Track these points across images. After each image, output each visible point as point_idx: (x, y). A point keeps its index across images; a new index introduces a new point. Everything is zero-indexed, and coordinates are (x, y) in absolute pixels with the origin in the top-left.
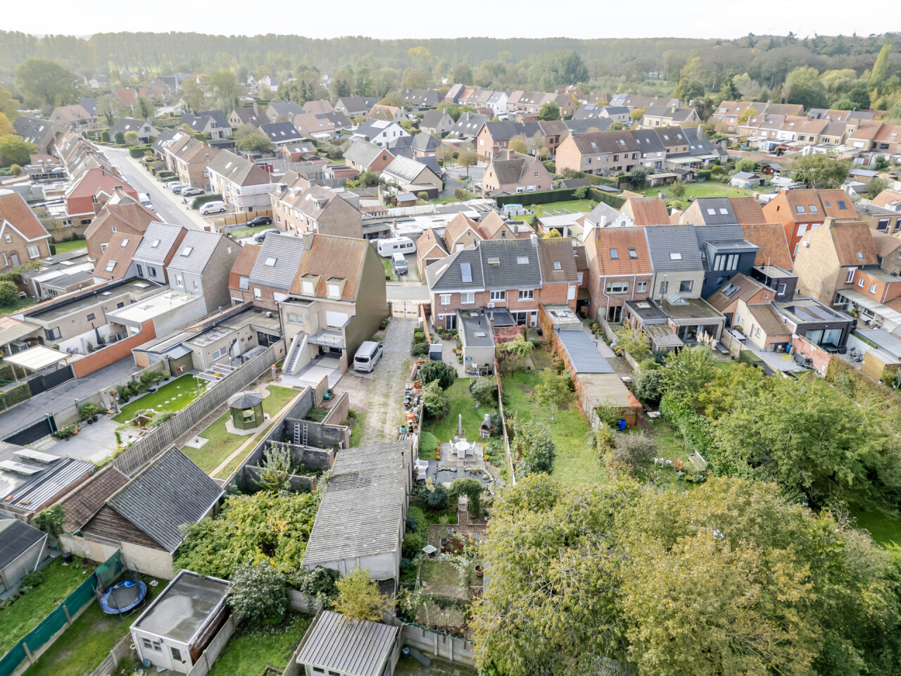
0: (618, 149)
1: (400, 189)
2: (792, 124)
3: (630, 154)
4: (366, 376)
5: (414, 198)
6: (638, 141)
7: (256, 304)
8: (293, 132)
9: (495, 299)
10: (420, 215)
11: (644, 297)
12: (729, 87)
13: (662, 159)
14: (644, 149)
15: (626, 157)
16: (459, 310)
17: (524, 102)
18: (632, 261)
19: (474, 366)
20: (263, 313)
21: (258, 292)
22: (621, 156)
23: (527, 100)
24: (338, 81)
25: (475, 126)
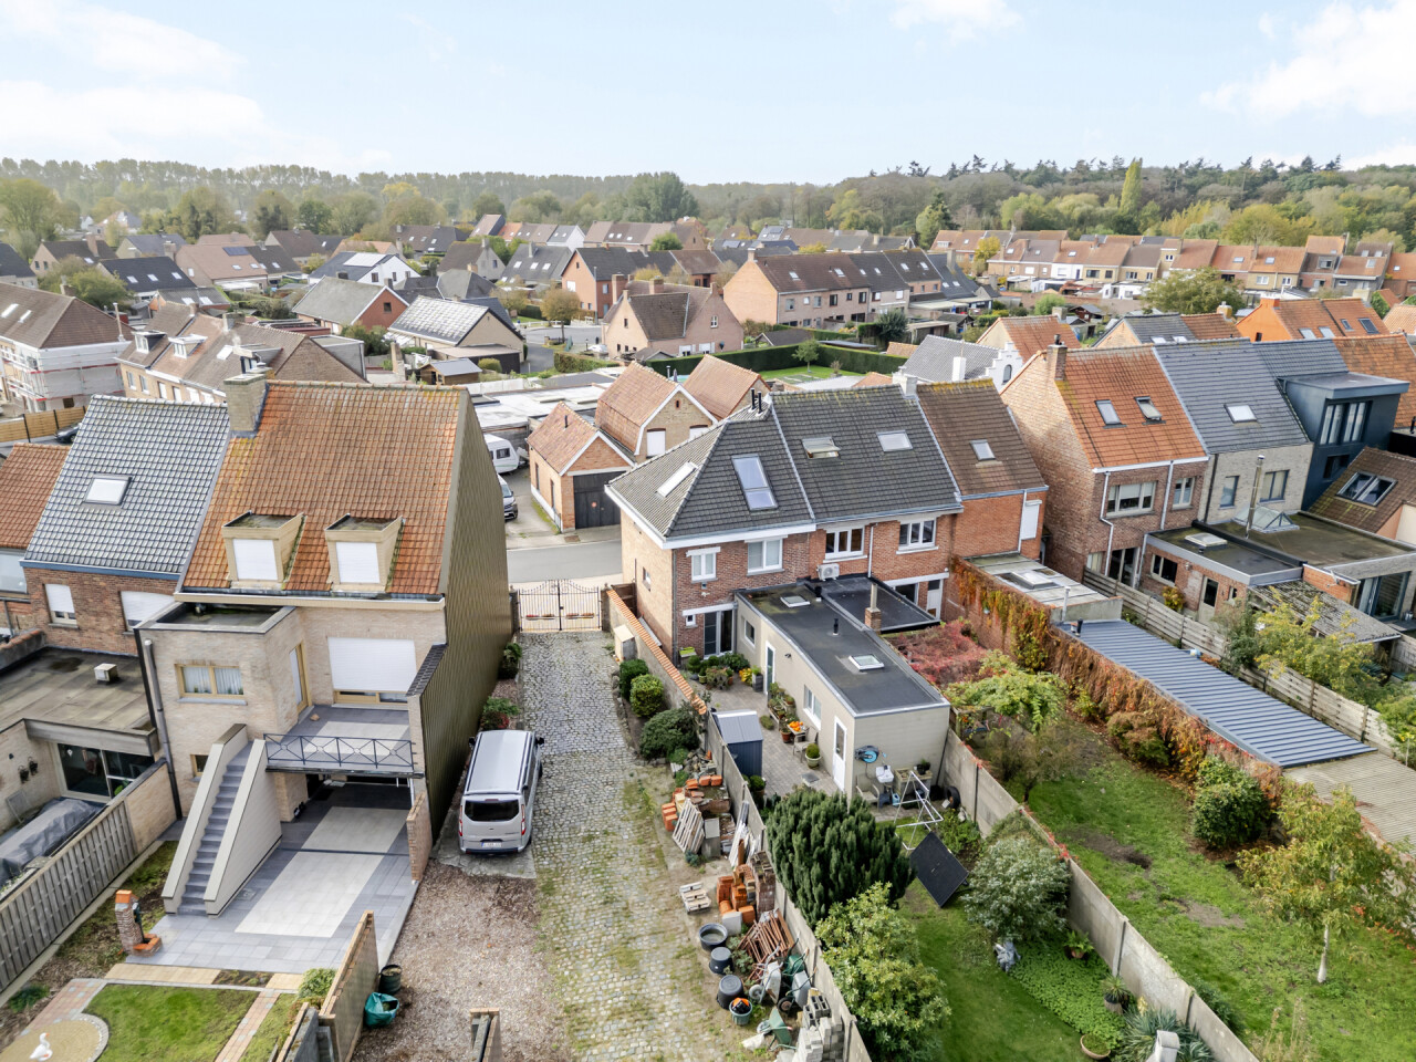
0: (836, 286)
1: (434, 355)
2: (1073, 254)
3: (856, 293)
4: (511, 872)
5: (474, 369)
6: (863, 272)
7: (57, 639)
8: (177, 276)
9: (837, 554)
10: (507, 393)
11: (1186, 520)
12: (940, 212)
13: (905, 302)
14: (876, 286)
15: (849, 298)
16: (744, 593)
17: (614, 239)
18: (1154, 428)
19: (885, 776)
20: (83, 669)
21: (61, 598)
22: (842, 295)
23: (619, 236)
24: (264, 209)
25: (546, 267)
